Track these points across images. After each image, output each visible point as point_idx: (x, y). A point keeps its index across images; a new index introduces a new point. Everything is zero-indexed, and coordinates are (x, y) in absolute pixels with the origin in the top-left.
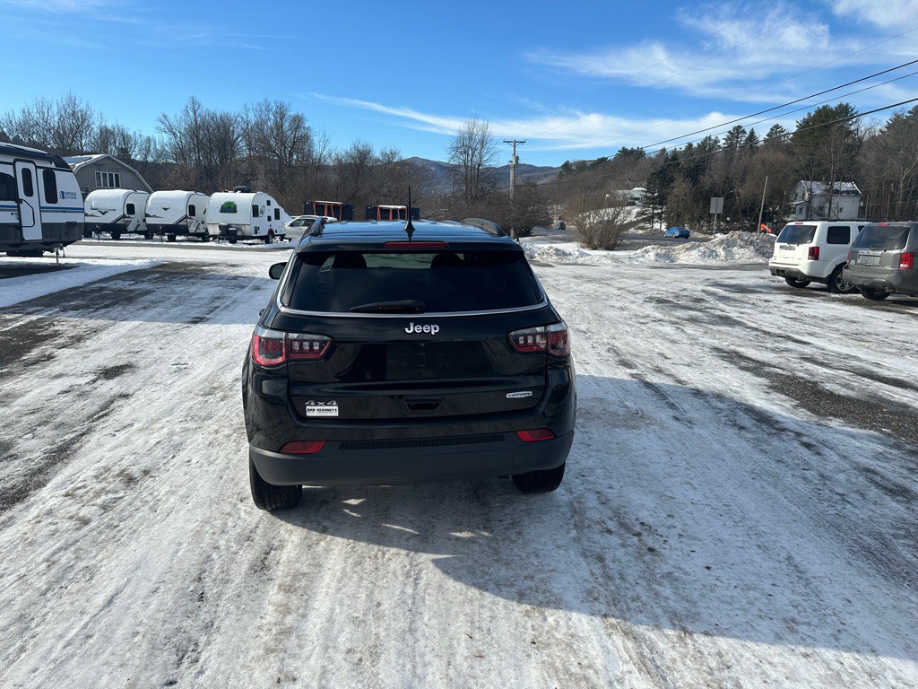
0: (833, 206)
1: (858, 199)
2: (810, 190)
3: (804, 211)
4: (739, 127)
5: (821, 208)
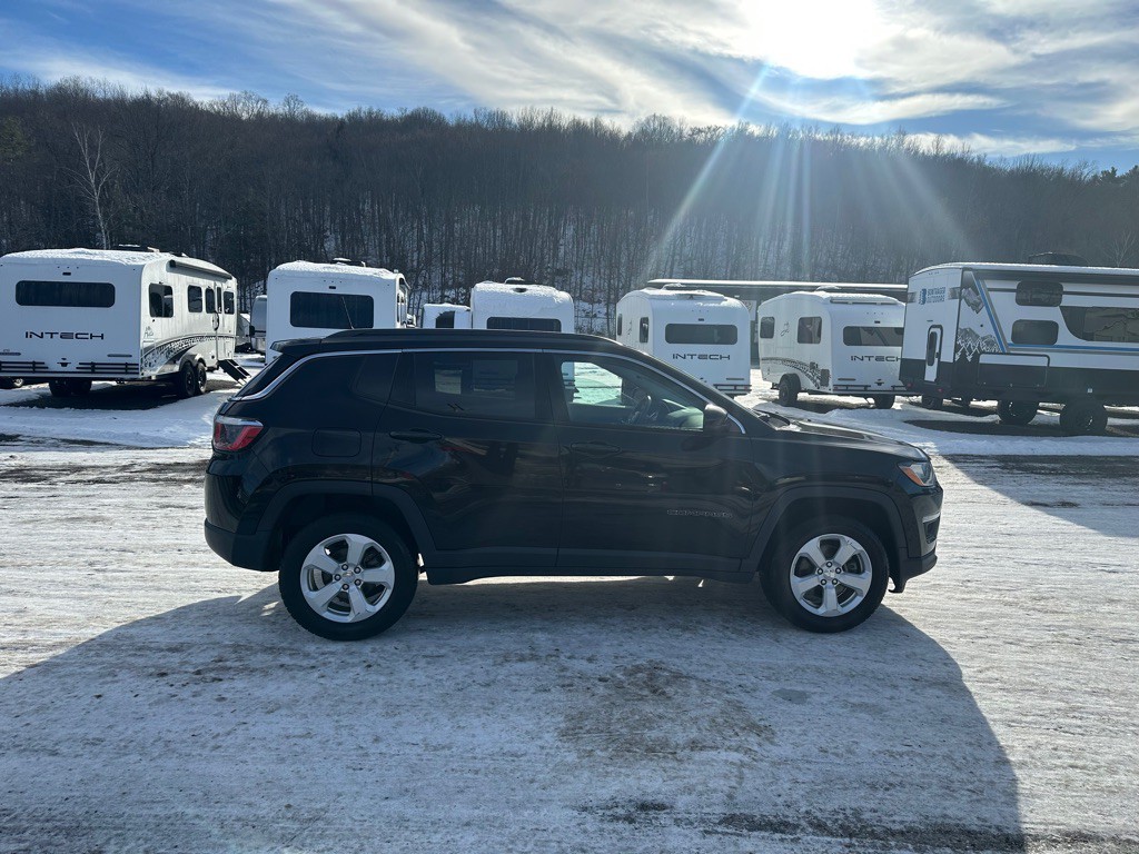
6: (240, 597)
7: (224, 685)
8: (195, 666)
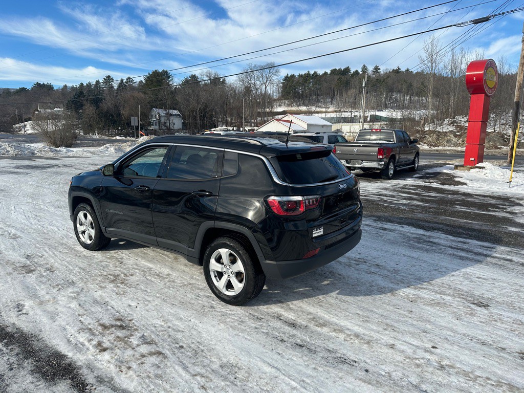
0: (171, 122)
1: (181, 119)
2: (159, 113)
3: (157, 124)
4: (109, 76)
5: (165, 123)
6: (338, 294)
7: (358, 257)
8: (366, 265)
